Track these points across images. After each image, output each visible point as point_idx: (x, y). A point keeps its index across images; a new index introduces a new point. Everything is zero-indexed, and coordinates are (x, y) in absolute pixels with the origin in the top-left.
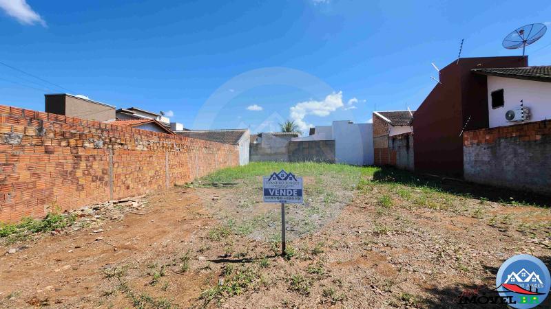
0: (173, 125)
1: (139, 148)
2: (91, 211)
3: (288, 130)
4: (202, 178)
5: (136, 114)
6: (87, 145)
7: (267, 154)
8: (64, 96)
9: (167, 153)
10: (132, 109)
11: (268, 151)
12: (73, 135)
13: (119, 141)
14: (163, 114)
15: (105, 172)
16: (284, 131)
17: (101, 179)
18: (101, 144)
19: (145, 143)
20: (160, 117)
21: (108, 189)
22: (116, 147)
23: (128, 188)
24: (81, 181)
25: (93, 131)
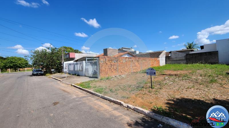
0: (135, 52)
1: (124, 62)
2: (114, 77)
3: (190, 47)
4: (143, 70)
5: (124, 50)
6: (113, 62)
7: (175, 61)
8: (107, 49)
9: (131, 63)
10: (122, 48)
11: (175, 59)
12: (110, 60)
13: (119, 60)
14: (132, 48)
15: (116, 68)
16: (188, 49)
17: (116, 70)
18: (115, 62)
19: (125, 60)
20: (131, 49)
21: (117, 72)
22: (119, 62)
23: (121, 72)
24: (112, 70)
25: (114, 59)
